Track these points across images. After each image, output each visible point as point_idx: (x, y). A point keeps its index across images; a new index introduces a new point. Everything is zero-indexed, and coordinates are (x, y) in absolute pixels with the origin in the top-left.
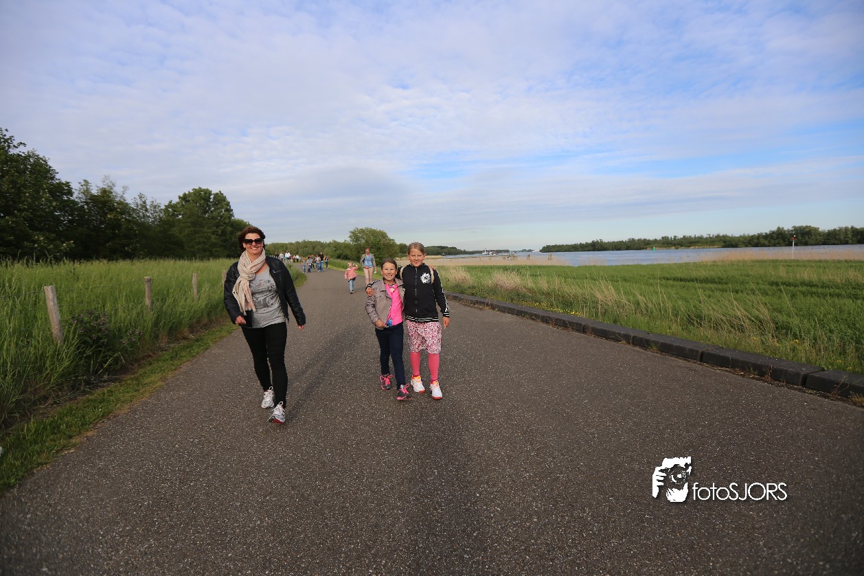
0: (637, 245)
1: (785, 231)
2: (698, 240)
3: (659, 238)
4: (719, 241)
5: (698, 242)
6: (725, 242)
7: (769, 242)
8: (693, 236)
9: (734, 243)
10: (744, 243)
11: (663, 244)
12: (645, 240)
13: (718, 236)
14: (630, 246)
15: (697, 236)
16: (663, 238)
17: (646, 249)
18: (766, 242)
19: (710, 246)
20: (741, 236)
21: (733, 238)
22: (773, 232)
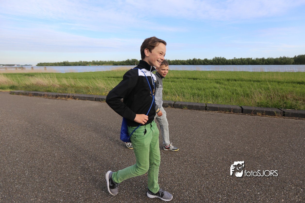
0: (83, 64)
1: (130, 60)
2: (105, 62)
3: (91, 61)
4: (112, 63)
5: (105, 63)
6: (113, 63)
7: (126, 64)
8: (103, 61)
9: (116, 64)
10: (119, 64)
11: (93, 63)
12: (86, 62)
13: (111, 61)
14: (80, 64)
15: (104, 61)
16: (93, 61)
17: (87, 65)
18: (125, 64)
19: (109, 64)
20: (118, 62)
21: (116, 62)
22: (127, 61)
